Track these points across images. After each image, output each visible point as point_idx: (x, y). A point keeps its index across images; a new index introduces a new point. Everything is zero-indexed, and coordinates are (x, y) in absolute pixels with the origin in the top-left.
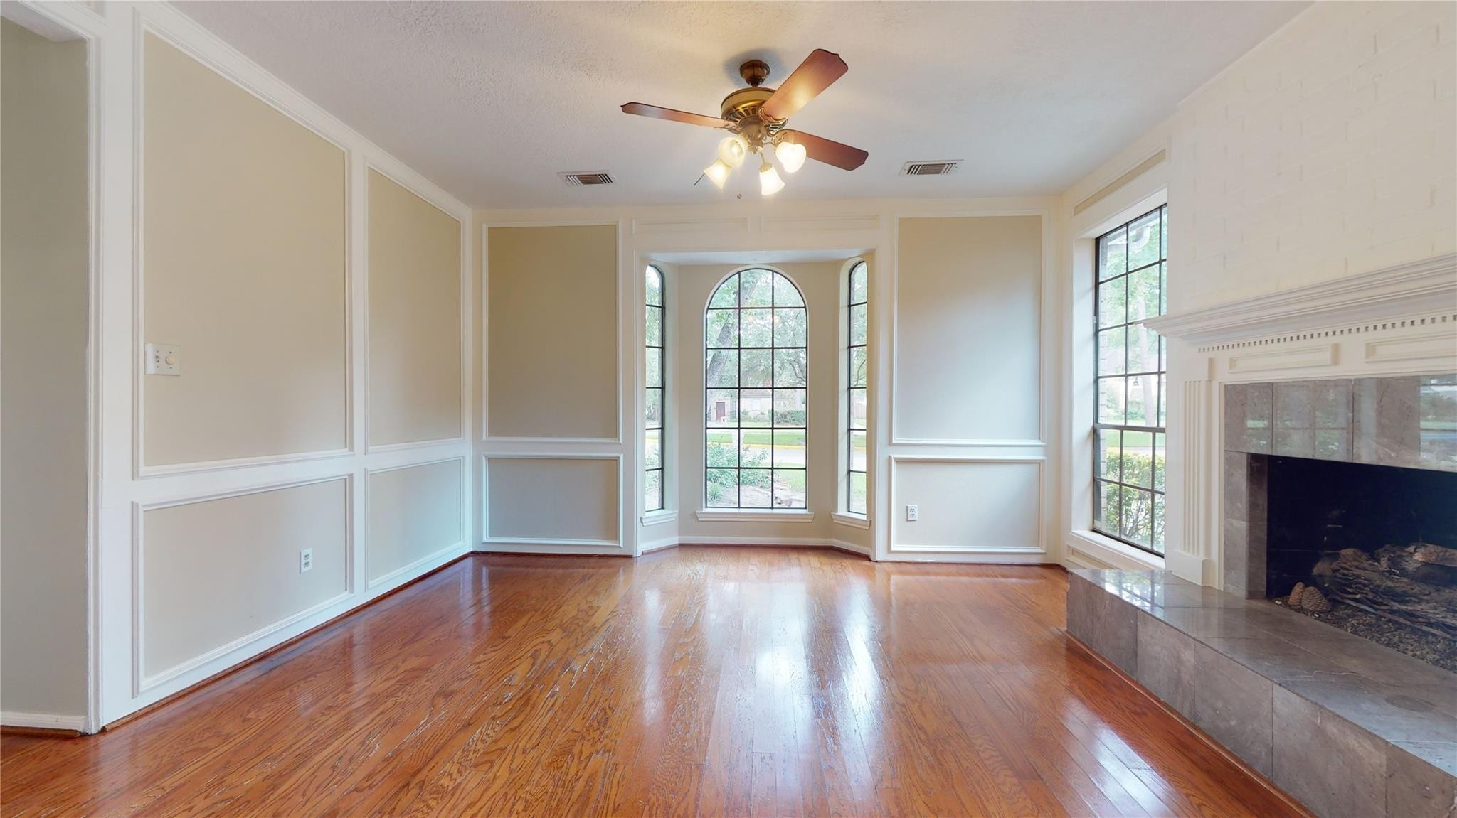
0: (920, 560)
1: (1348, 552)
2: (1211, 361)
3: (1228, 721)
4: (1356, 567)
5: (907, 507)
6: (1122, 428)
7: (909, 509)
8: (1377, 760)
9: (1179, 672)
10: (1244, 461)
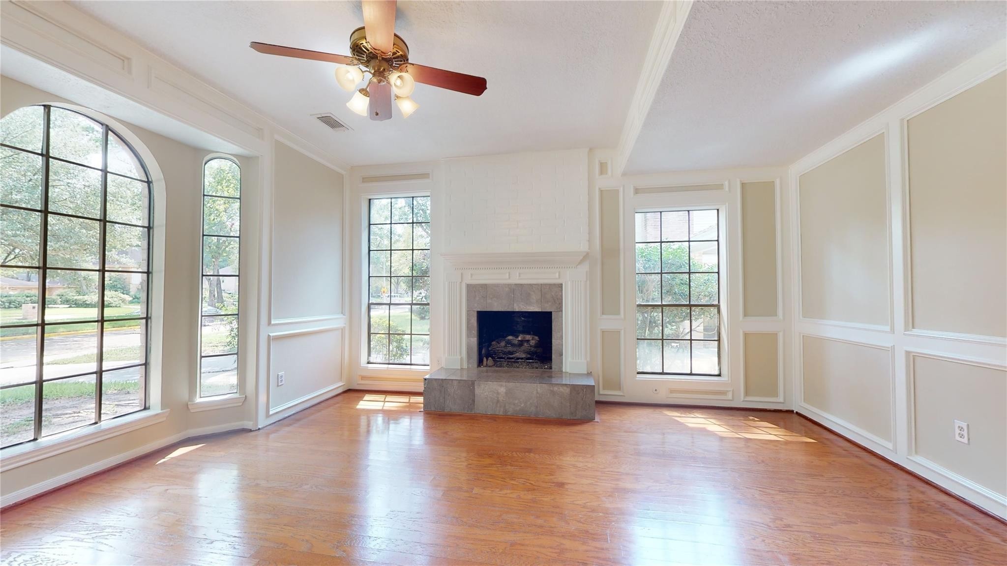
0: (286, 415)
1: (494, 343)
2: (462, 274)
3: (520, 406)
4: (497, 347)
5: (278, 375)
6: (390, 304)
7: (280, 376)
8: (567, 391)
9: (498, 398)
10: (475, 314)
